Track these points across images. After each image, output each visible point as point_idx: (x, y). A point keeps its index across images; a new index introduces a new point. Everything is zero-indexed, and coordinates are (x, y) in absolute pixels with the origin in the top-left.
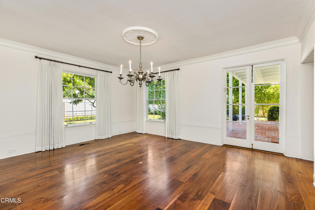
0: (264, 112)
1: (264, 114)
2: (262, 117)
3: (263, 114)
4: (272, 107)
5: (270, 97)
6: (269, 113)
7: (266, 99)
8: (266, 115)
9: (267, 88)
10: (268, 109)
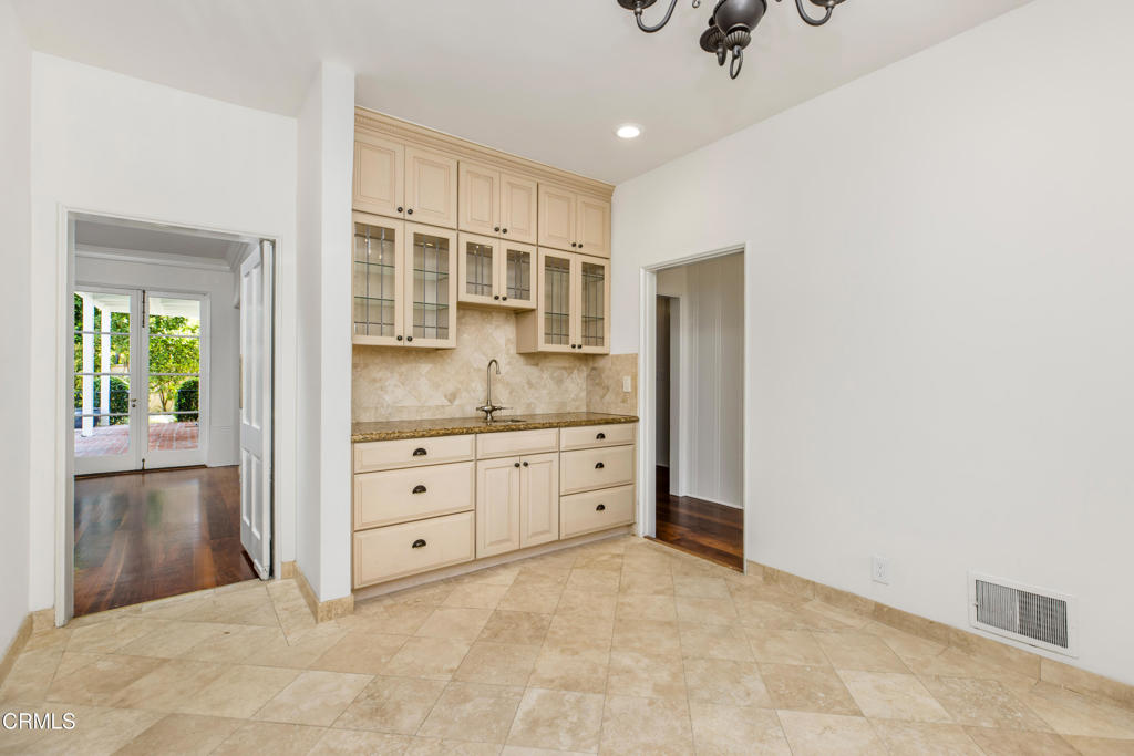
0: (166, 397)
1: (164, 404)
2: (158, 413)
3: (161, 405)
4: (189, 383)
5: (183, 354)
6: (179, 400)
7: (172, 360)
8: (171, 405)
9: (174, 327)
10: (176, 390)
